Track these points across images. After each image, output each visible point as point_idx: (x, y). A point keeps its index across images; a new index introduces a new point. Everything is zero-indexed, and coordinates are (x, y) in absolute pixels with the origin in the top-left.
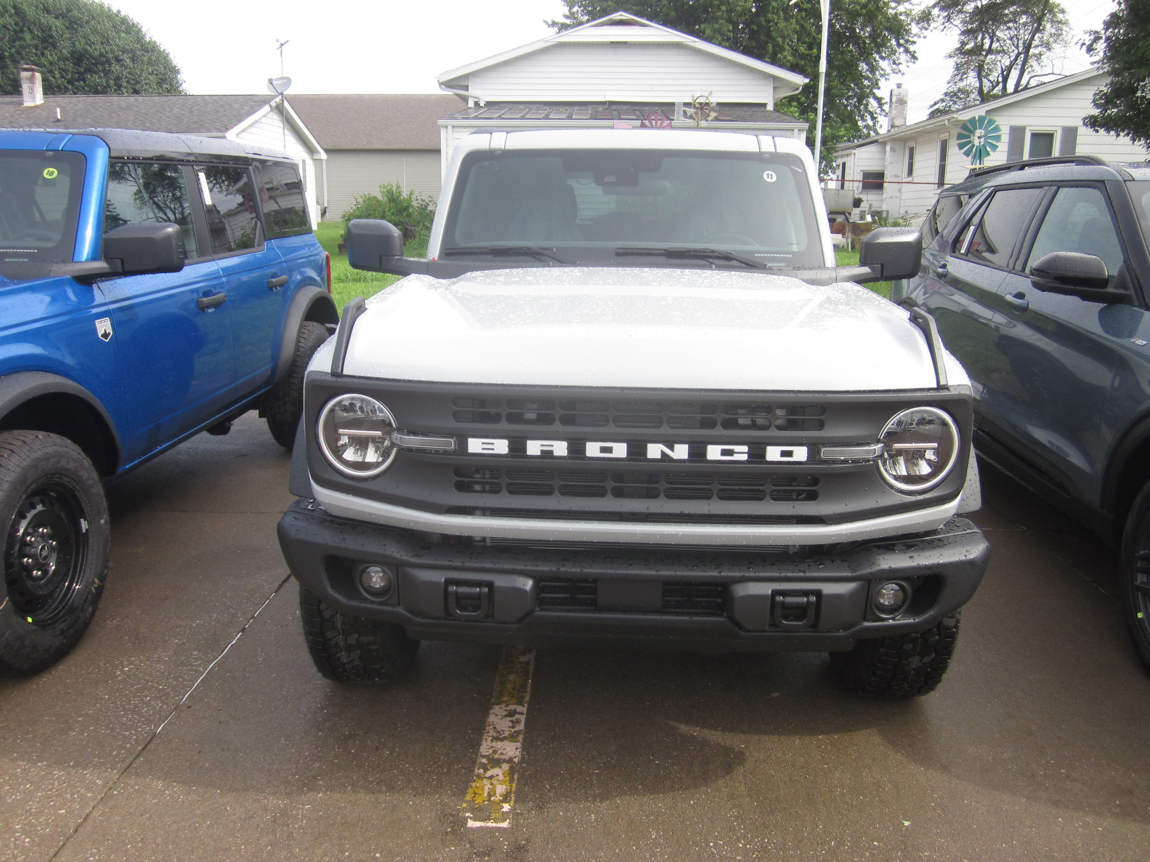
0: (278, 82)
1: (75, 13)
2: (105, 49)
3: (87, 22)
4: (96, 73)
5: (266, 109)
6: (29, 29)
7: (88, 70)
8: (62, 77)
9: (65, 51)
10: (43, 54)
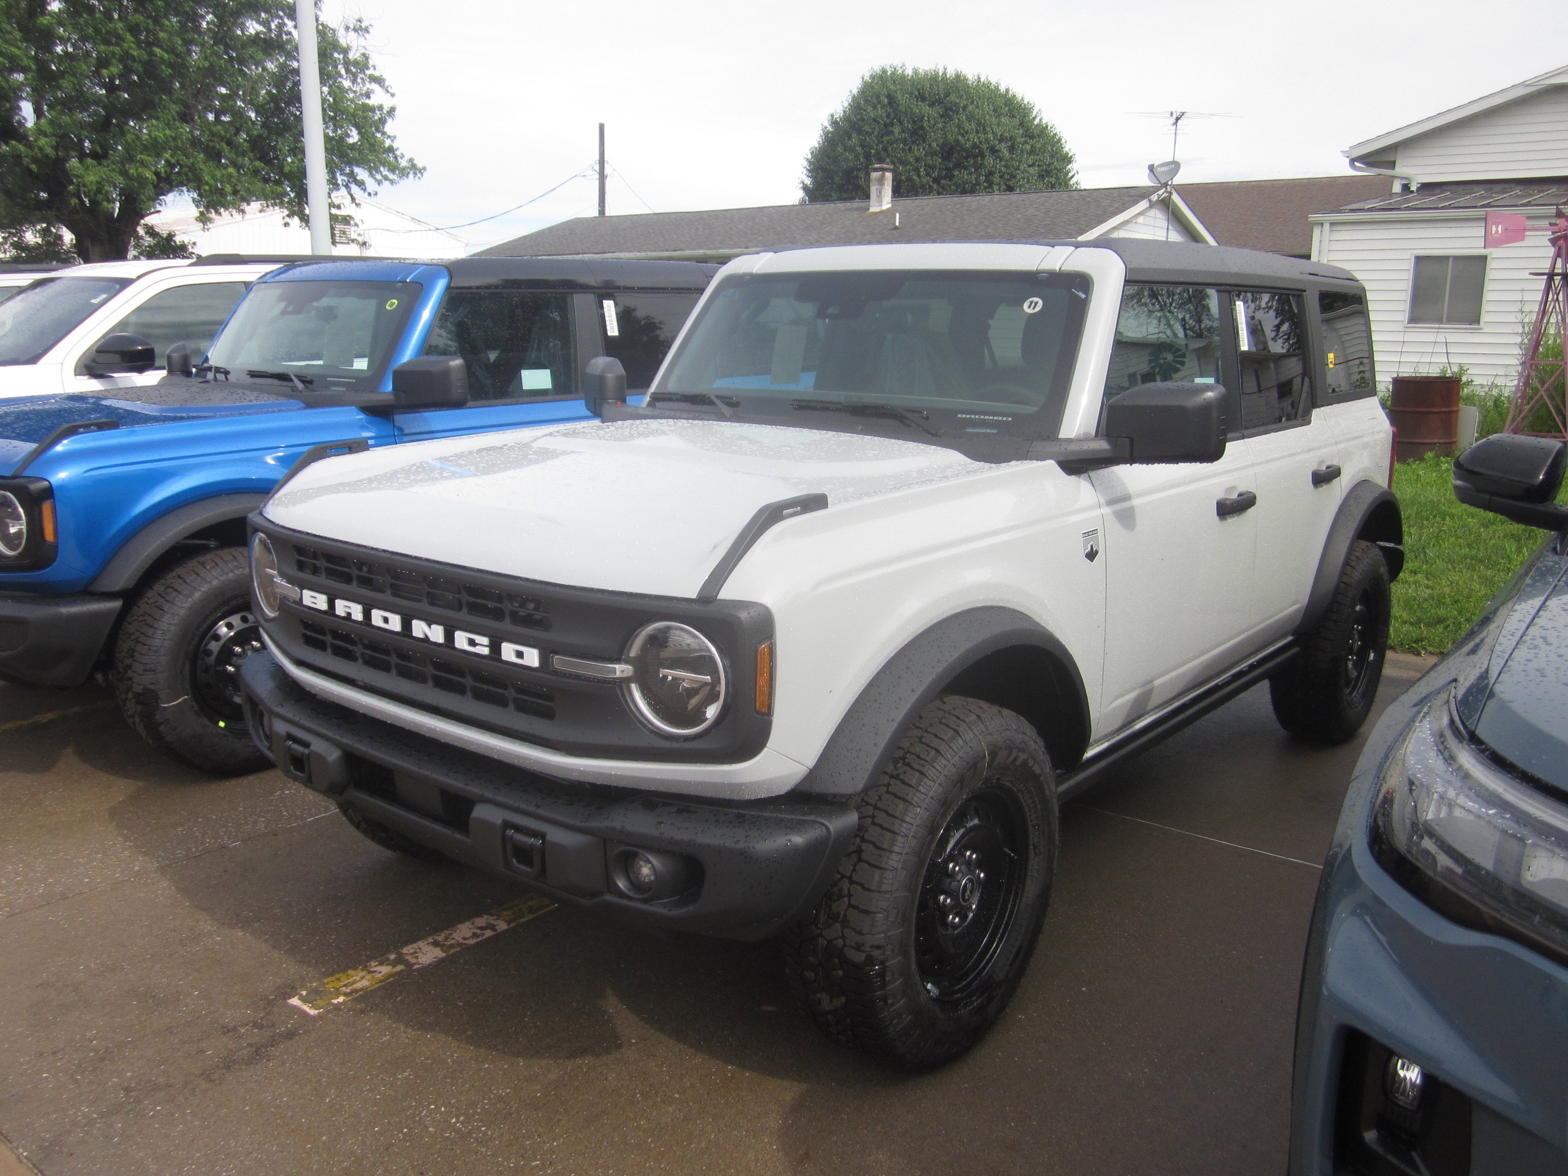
0: (1163, 169)
1: (953, 98)
2: (979, 138)
3: (965, 108)
4: (966, 168)
5: (1143, 205)
6: (899, 120)
7: (958, 166)
8: (928, 174)
9: (934, 144)
10: (910, 150)
